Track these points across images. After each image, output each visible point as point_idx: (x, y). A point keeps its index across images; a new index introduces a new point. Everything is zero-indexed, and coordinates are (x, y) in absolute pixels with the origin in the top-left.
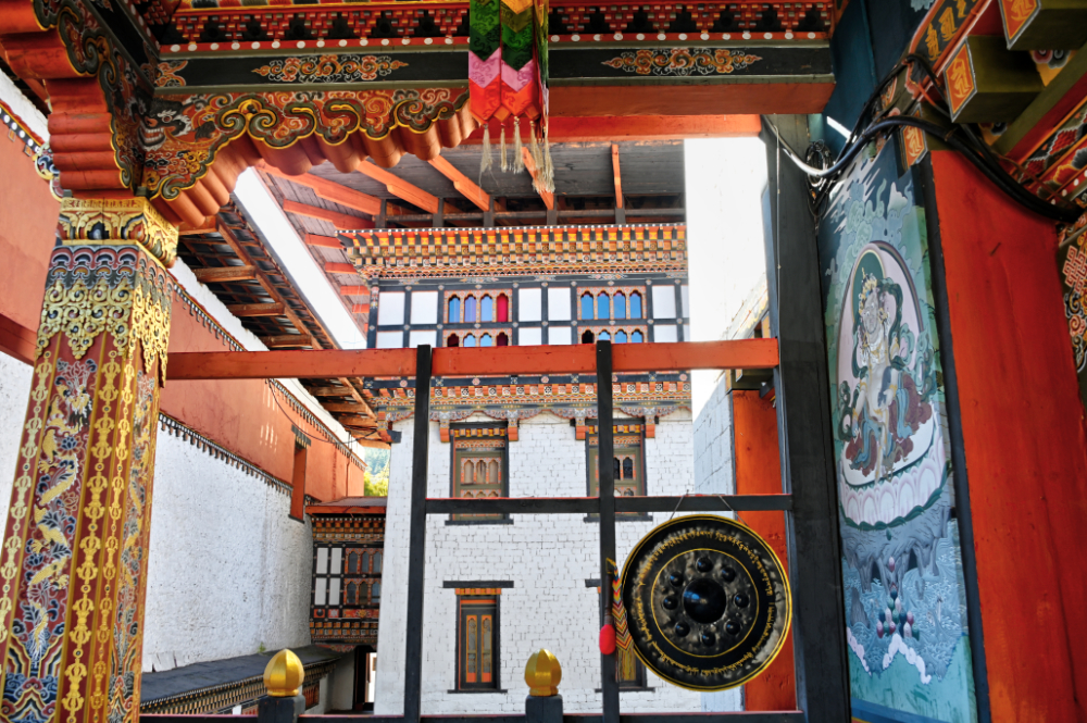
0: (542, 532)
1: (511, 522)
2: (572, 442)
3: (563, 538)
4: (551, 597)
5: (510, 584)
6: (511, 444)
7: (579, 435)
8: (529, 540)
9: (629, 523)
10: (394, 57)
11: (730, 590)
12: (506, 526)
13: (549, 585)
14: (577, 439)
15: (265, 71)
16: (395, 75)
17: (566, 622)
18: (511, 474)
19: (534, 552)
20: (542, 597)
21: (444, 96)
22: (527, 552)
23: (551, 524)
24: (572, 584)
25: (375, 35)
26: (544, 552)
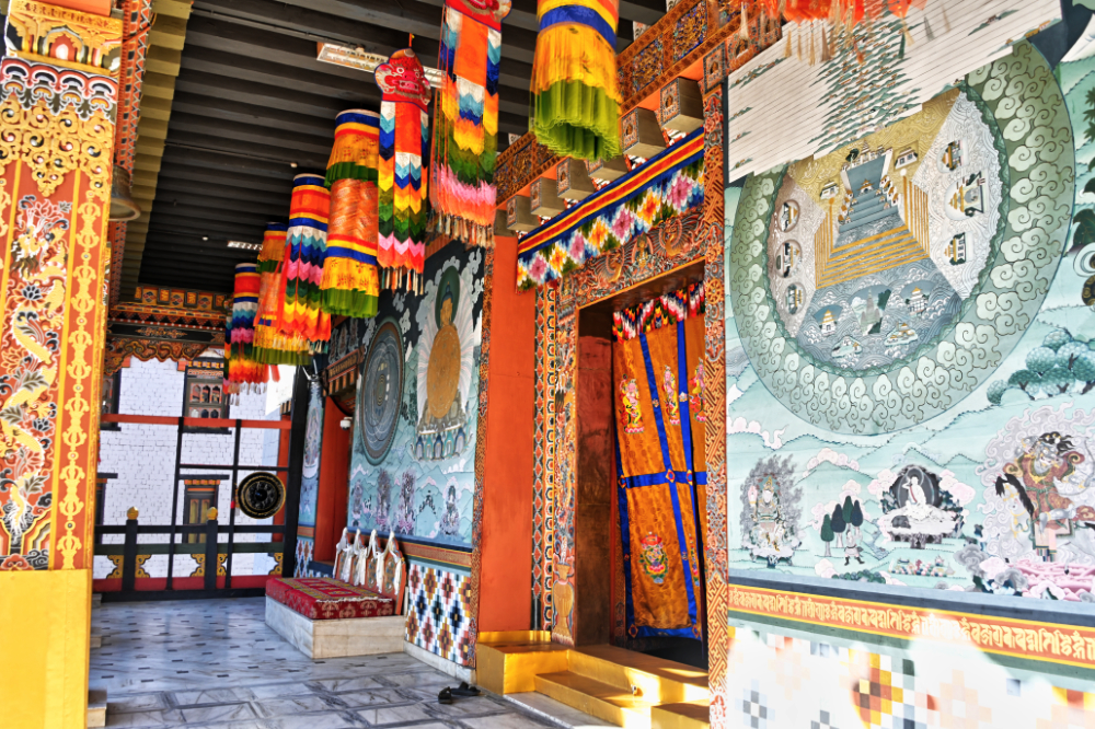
0: (144, 438)
1: (119, 429)
2: (174, 372)
3: (160, 444)
4: (147, 486)
5: (114, 476)
6: (123, 370)
7: (180, 368)
8: (133, 444)
9: (213, 435)
10: (183, 331)
11: (269, 493)
12: (114, 432)
13: (146, 477)
14: (178, 370)
15: (139, 331)
16: (183, 338)
17: (157, 504)
18: (121, 393)
19: (136, 453)
20: (140, 486)
21: (198, 347)
22: (130, 453)
23: (151, 433)
24: (165, 478)
25: (177, 323)
26: (145, 453)
